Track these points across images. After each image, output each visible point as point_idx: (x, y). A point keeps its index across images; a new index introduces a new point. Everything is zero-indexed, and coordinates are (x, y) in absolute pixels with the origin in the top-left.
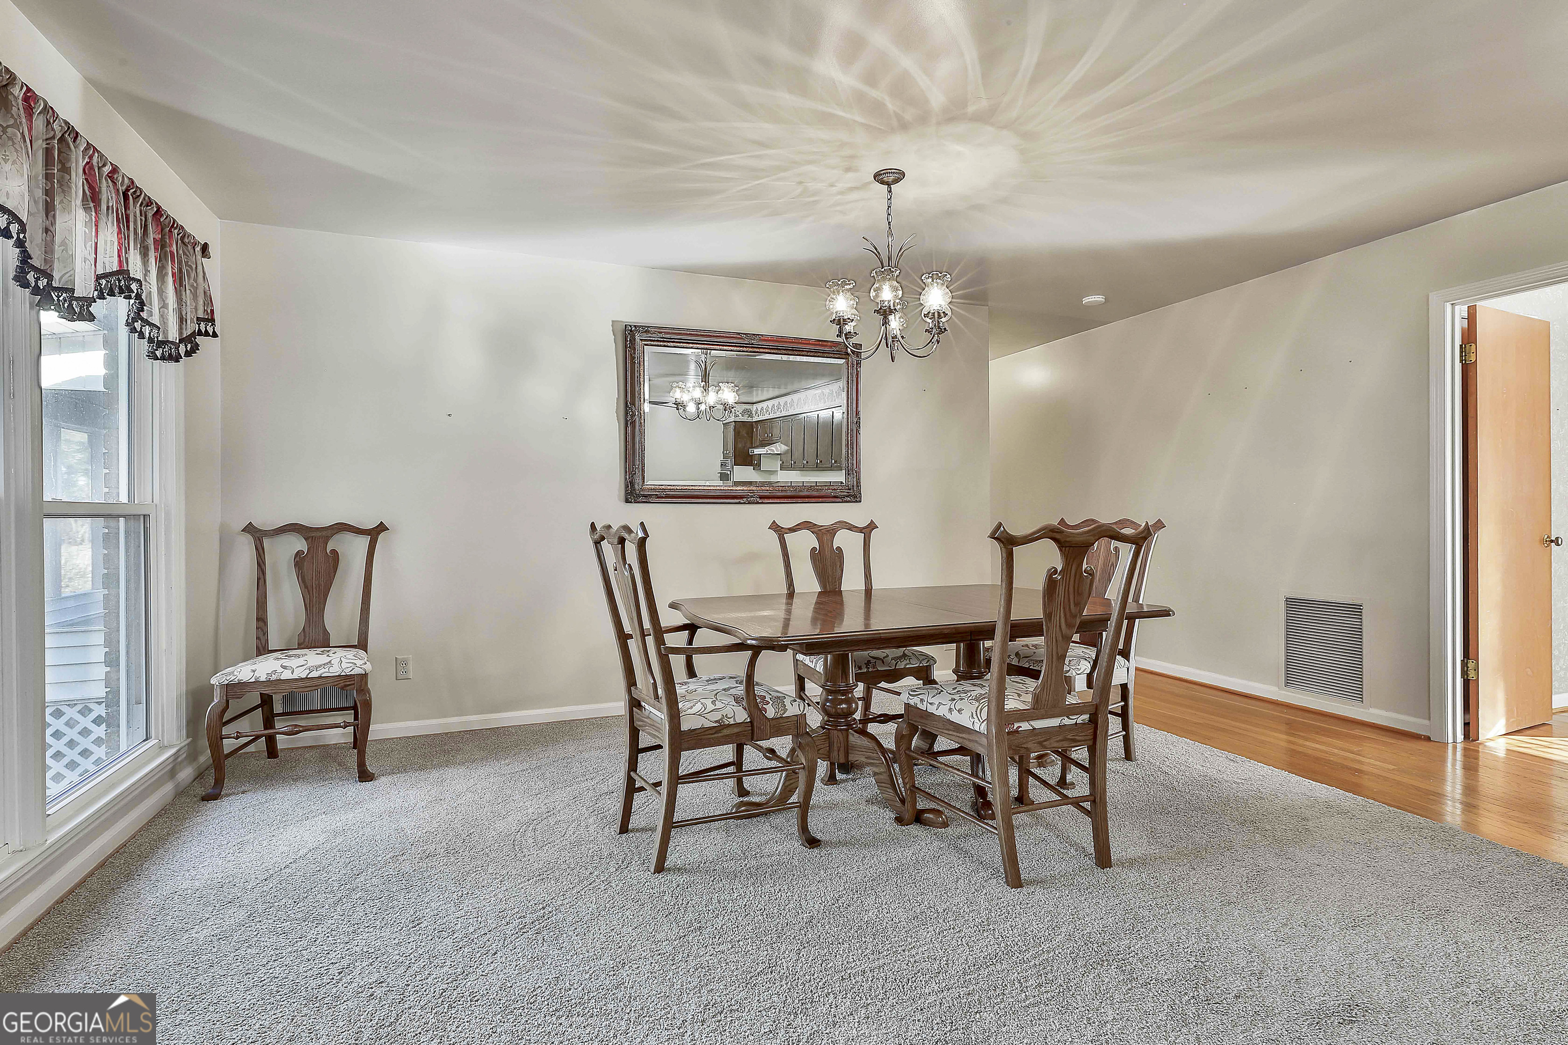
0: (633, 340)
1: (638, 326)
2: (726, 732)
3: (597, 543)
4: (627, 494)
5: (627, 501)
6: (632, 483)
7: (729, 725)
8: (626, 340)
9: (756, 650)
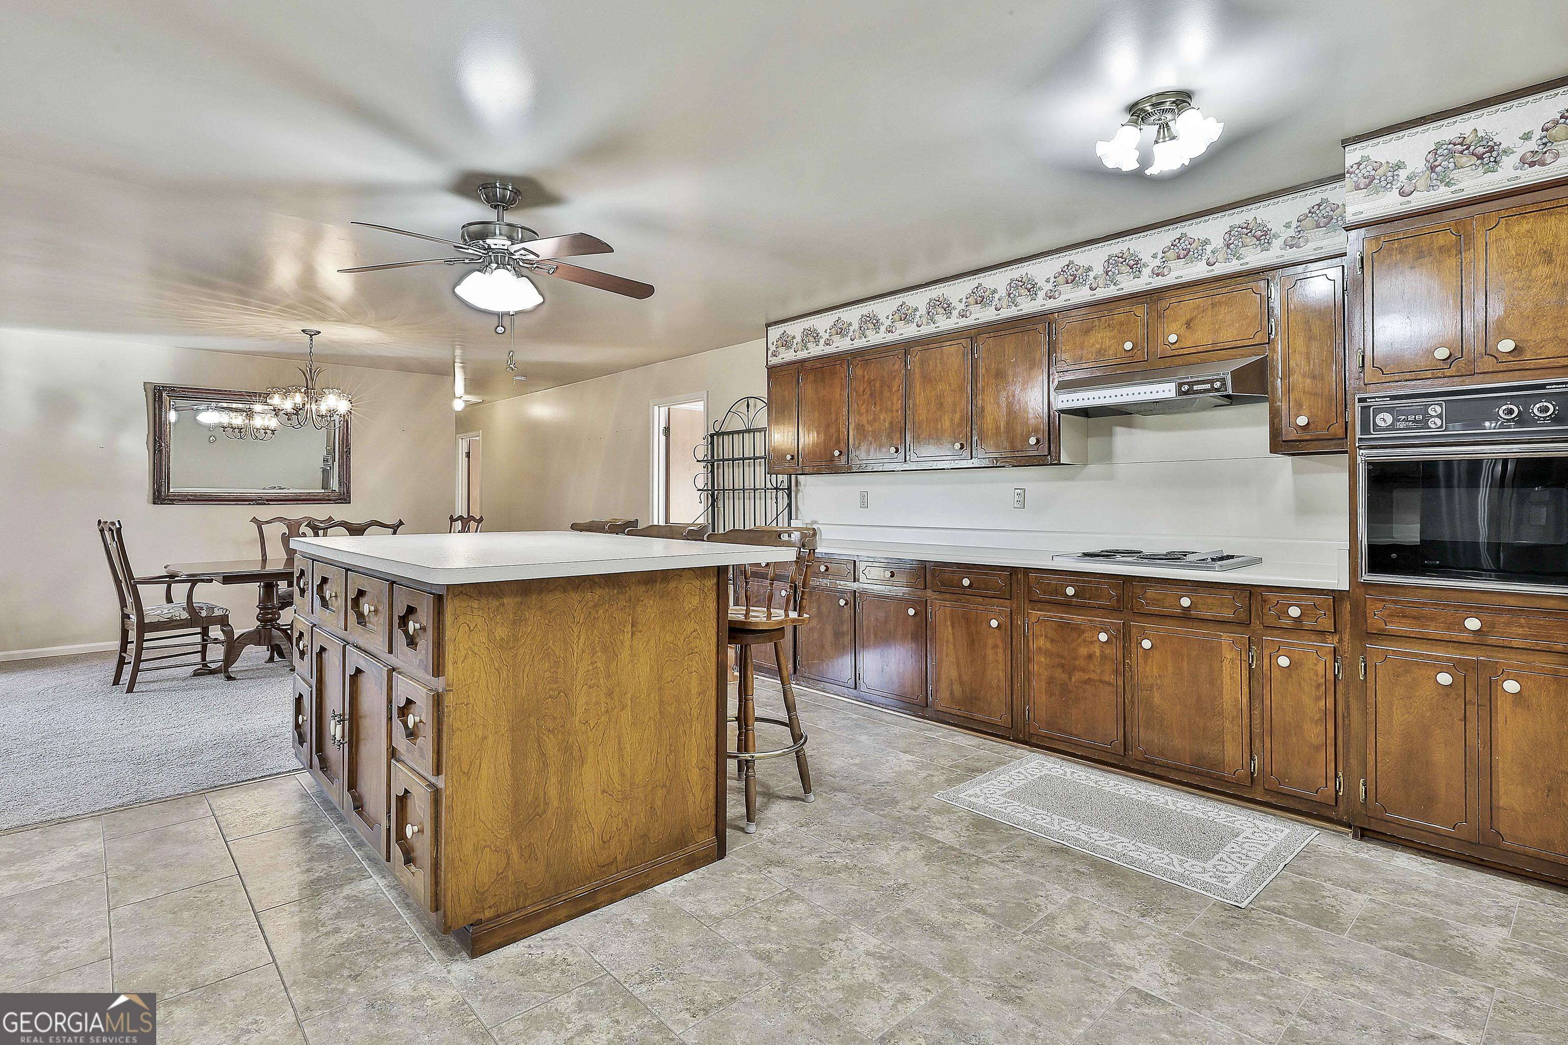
0: (161, 397)
1: (166, 387)
2: (174, 623)
3: (102, 531)
4: (154, 498)
5: (154, 503)
6: (159, 491)
7: (176, 620)
8: (155, 396)
9: (194, 583)
